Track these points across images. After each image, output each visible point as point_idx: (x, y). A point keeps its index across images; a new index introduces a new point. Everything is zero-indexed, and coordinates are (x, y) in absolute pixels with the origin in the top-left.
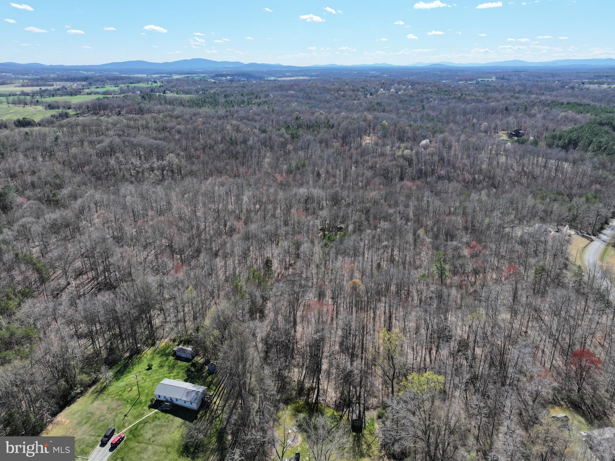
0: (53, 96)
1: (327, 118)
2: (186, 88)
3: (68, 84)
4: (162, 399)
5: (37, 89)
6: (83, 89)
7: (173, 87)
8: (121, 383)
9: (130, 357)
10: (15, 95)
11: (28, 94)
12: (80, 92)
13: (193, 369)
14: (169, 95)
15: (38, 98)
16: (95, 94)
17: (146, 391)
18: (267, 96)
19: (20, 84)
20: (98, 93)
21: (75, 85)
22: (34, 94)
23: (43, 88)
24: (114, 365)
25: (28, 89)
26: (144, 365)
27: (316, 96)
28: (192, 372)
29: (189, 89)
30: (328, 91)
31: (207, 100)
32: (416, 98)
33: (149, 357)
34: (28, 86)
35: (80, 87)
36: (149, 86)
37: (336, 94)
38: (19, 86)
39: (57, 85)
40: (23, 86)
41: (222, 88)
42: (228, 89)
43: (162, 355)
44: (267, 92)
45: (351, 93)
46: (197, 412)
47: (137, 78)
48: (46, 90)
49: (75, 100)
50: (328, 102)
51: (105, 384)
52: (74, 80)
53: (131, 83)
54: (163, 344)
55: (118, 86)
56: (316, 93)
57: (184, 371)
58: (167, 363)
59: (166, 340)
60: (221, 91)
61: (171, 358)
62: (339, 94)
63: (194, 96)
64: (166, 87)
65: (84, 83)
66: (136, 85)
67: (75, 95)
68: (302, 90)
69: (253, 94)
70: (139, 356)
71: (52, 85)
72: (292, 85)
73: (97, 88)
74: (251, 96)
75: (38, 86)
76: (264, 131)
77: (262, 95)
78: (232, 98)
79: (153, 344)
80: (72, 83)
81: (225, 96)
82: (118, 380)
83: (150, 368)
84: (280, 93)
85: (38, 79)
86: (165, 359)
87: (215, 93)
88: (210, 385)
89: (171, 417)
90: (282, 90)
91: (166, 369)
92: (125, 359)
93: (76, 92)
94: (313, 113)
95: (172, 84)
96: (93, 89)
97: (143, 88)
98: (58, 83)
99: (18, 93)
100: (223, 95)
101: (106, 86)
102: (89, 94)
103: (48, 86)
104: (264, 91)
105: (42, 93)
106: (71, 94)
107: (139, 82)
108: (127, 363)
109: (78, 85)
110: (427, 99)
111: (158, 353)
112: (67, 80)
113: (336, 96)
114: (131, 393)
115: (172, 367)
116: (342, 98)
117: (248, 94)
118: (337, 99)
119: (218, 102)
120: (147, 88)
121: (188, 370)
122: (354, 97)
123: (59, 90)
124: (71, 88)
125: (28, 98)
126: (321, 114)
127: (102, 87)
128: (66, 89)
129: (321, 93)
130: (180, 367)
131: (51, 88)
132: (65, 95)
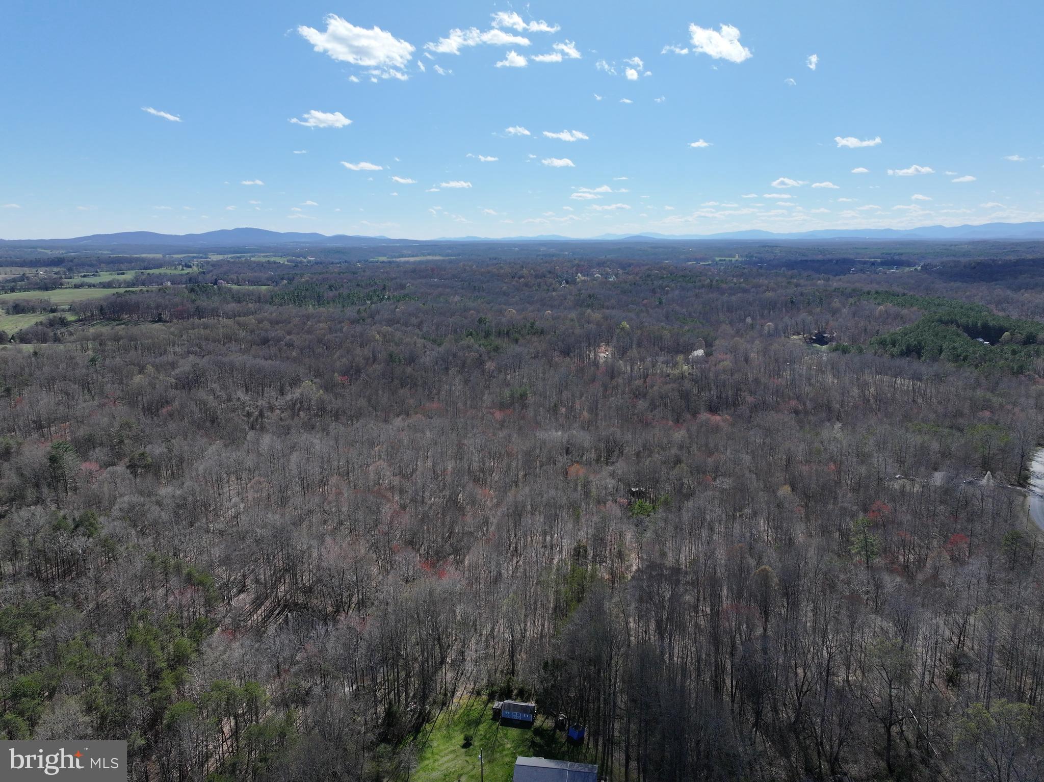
0: (13, 290)
2: (250, 275)
3: (29, 272)
6: (61, 278)
7: (226, 275)
12: (61, 284)
16: (90, 287)
18: (401, 286)
20: (94, 286)
21: (41, 273)
29: (255, 278)
30: (500, 277)
32: (642, 286)
35: (53, 275)
36: (180, 272)
37: (514, 283)
39: (8, 273)
41: (319, 274)
49: (56, 296)
52: (33, 264)
53: (146, 269)
55: (123, 274)
60: (318, 279)
62: (518, 282)
63: (272, 288)
64: (214, 275)
65: (56, 269)
66: (156, 271)
67: (53, 289)
72: (433, 269)
73: (85, 276)
77: (392, 285)
80: (33, 270)
81: (330, 288)
84: (423, 281)
90: (420, 277)
93: (54, 284)
95: (220, 269)
96: (80, 278)
97: (170, 276)
98: (8, 269)
100: (324, 285)
101: (100, 273)
102: (77, 286)
106: (46, 289)
107: (159, 266)
109: (46, 272)
110: (662, 288)
112: (23, 264)
116: (524, 289)
117: (369, 285)
120: (182, 275)
123: (14, 280)
124: (38, 278)
127: (95, 276)
128: (28, 278)
132: (34, 289)
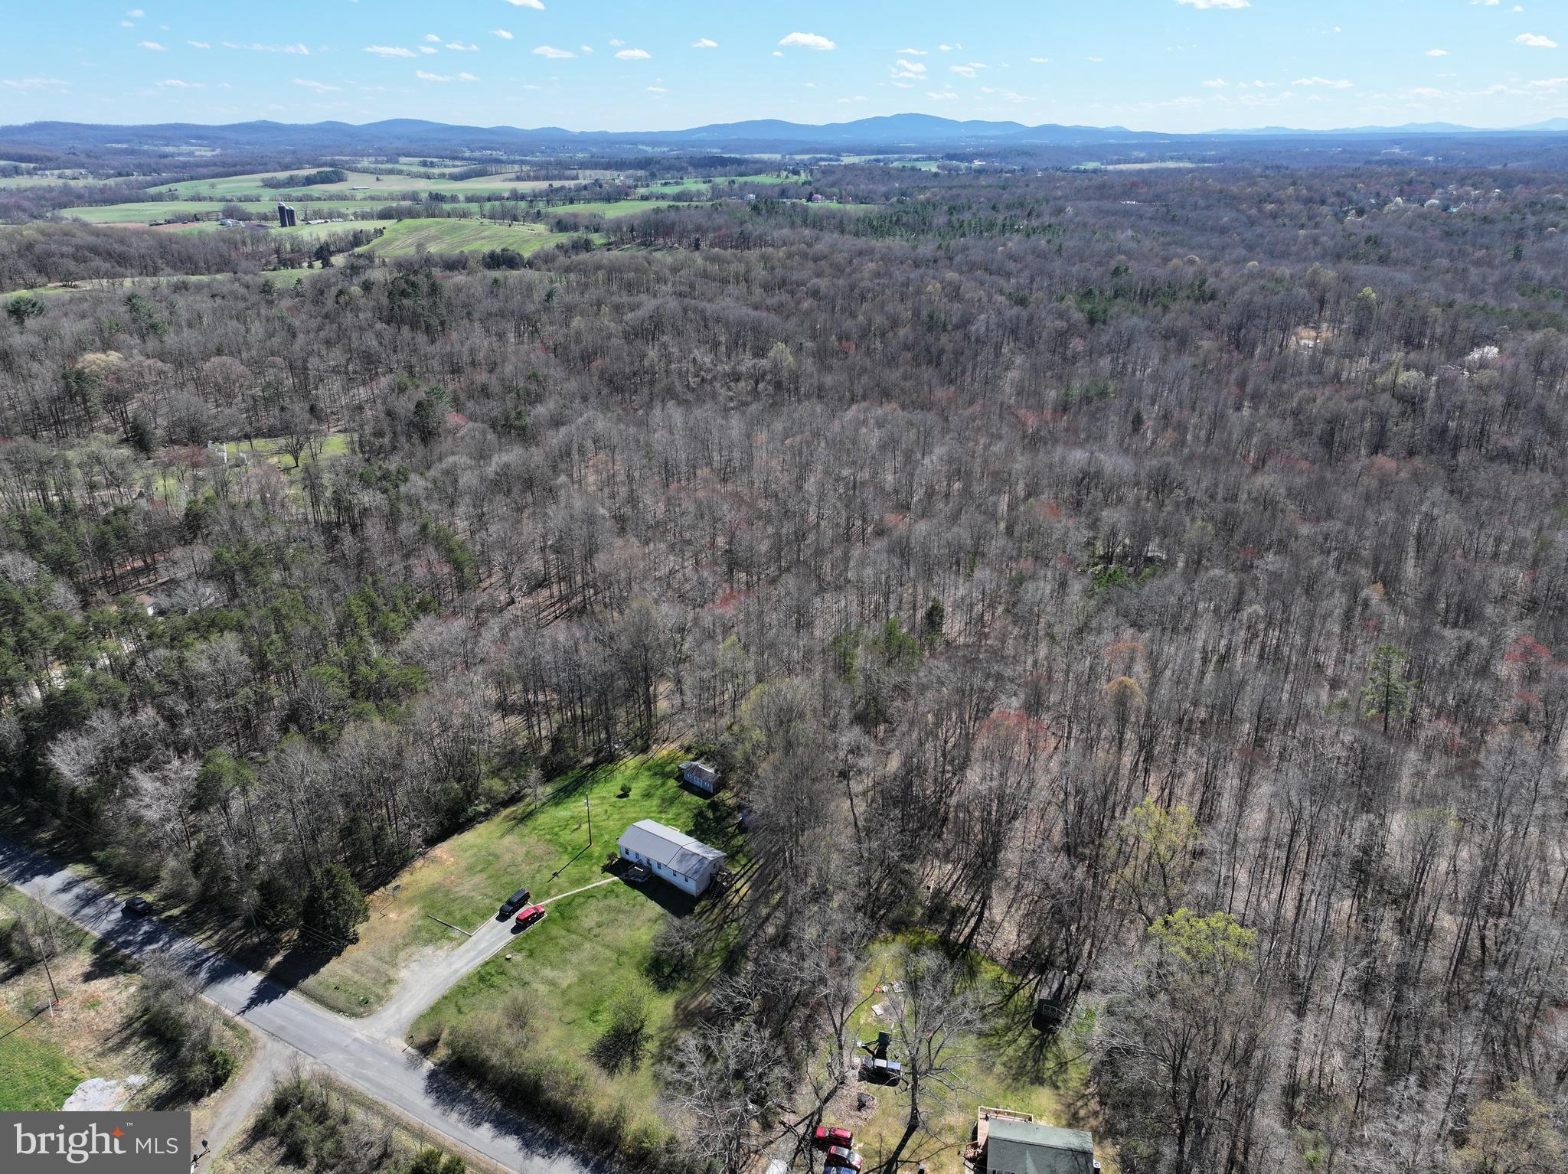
0: (572, 202)
1: (1202, 272)
2: (863, 187)
3: (606, 176)
4: (631, 858)
5: (543, 185)
6: (636, 187)
7: (833, 185)
8: (563, 812)
9: (593, 766)
10: (499, 198)
11: (523, 198)
12: (627, 195)
13: (710, 815)
14: (819, 204)
15: (541, 206)
16: (657, 198)
17: (606, 837)
18: (1060, 211)
19: (513, 176)
20: (663, 197)
21: (620, 178)
22: (535, 196)
23: (557, 184)
24: (559, 775)
25: (525, 187)
26: (614, 787)
27: (1192, 215)
28: (706, 819)
29: (870, 192)
30: (1231, 200)
31: (904, 219)
32: (1500, 226)
33: (628, 772)
34: (529, 178)
35: (631, 182)
36: (779, 181)
37: (1253, 212)
38: (511, 180)
39: (586, 177)
40: (518, 179)
41: (951, 188)
42: (964, 192)
43: (655, 774)
44: (1060, 202)
45: (1298, 207)
46: (697, 900)
47: (756, 162)
48: (562, 188)
49: (614, 212)
50: (1223, 231)
51: (532, 807)
52: (620, 165)
53: (741, 175)
54: (665, 752)
55: (709, 182)
56: (1195, 207)
57: (691, 815)
58: (660, 792)
59: (673, 746)
60: (943, 198)
61: (672, 783)
62: (1260, 210)
63: (873, 208)
64: (818, 185)
65: (641, 173)
66: (749, 179)
67: (617, 200)
68: (1158, 197)
69: (1022, 205)
70: (610, 767)
71: (576, 178)
72: (1132, 185)
73: (666, 184)
74: (1018, 212)
75: (547, 178)
76: (1022, 302)
77: (1045, 209)
78: (967, 216)
79: (645, 749)
80: (615, 173)
81: (951, 210)
82: (557, 804)
83: (625, 793)
84: (1094, 203)
85: (549, 163)
86: (659, 782)
87: (928, 201)
88: (738, 852)
89: (641, 897)
90: (1102, 197)
91: (655, 801)
92: (583, 768)
93: (619, 194)
94: (1166, 260)
95: (831, 178)
96: (657, 187)
97: (763, 186)
98: (588, 172)
99: (506, 195)
100: (945, 208)
101: (685, 180)
102: (645, 198)
103: (568, 179)
104: (1055, 199)
105: (550, 196)
106: (608, 199)
107: (758, 173)
108: (584, 776)
109: (627, 177)
110: (1539, 228)
111: (649, 769)
112: (607, 167)
113: (1249, 217)
114: (576, 835)
115: (669, 802)
116: (1269, 222)
117: (1009, 207)
118: (1252, 222)
119: (931, 223)
120: (773, 186)
121: (700, 814)
122: (1304, 220)
123: (585, 188)
124: (611, 185)
125: (523, 204)
126: (1187, 263)
127: (677, 183)
128: (601, 186)
129: (1208, 207)
130: (684, 803)
131: (570, 184)
132: (595, 200)
